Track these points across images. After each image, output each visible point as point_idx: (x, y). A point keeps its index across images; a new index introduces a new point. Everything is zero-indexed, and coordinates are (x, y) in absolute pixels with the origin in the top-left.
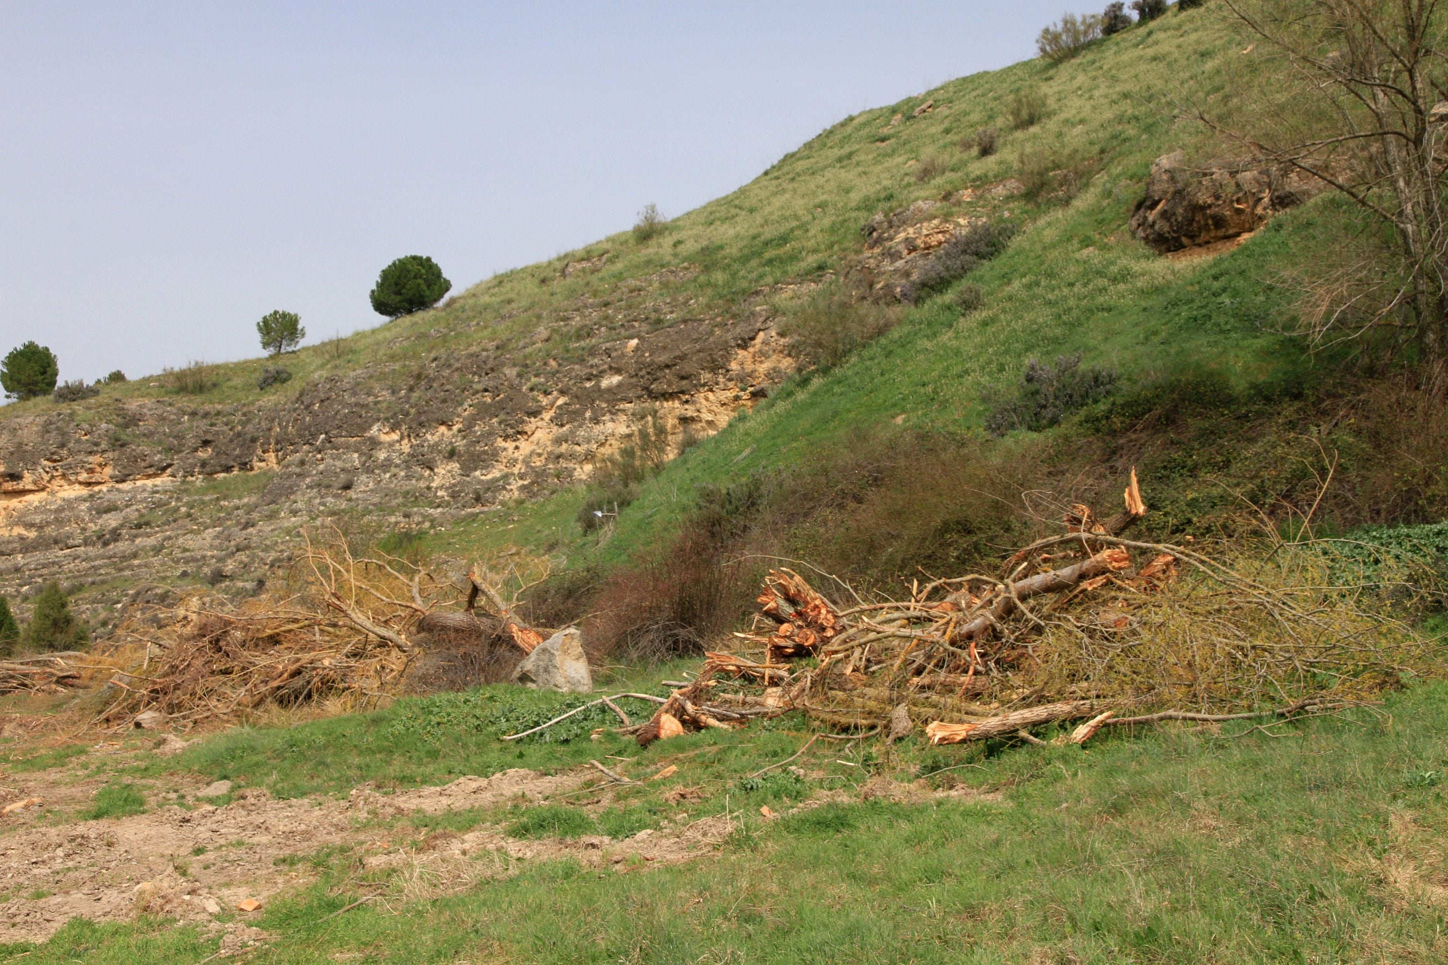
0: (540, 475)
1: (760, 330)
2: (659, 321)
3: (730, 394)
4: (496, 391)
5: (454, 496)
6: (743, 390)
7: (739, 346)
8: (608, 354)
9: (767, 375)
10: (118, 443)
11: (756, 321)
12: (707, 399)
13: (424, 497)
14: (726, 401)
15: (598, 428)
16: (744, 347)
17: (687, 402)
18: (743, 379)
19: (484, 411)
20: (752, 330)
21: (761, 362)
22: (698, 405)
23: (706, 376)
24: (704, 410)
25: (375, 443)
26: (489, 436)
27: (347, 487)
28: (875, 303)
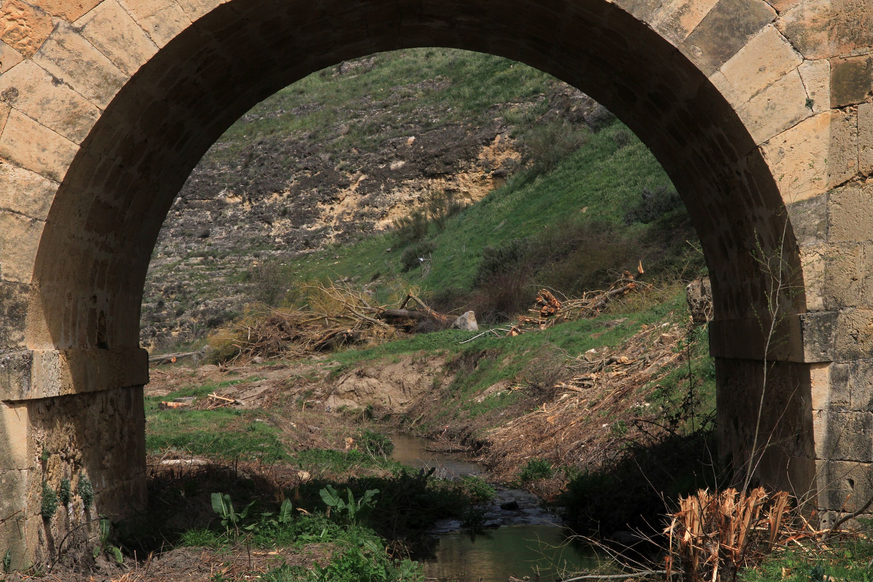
0: (350, 228)
1: (498, 134)
2: (428, 125)
3: (479, 175)
4: (314, 169)
5: (289, 242)
6: (488, 172)
7: (484, 144)
8: (394, 145)
9: (503, 163)
11: (495, 128)
12: (463, 178)
13: (266, 242)
14: (476, 179)
15: (389, 197)
16: (488, 145)
17: (450, 180)
18: (487, 166)
19: (305, 183)
20: (493, 134)
21: (499, 155)
22: (458, 182)
23: (462, 163)
24: (462, 185)
25: (222, 205)
26: (311, 200)
27: (206, 235)
28: (571, 121)
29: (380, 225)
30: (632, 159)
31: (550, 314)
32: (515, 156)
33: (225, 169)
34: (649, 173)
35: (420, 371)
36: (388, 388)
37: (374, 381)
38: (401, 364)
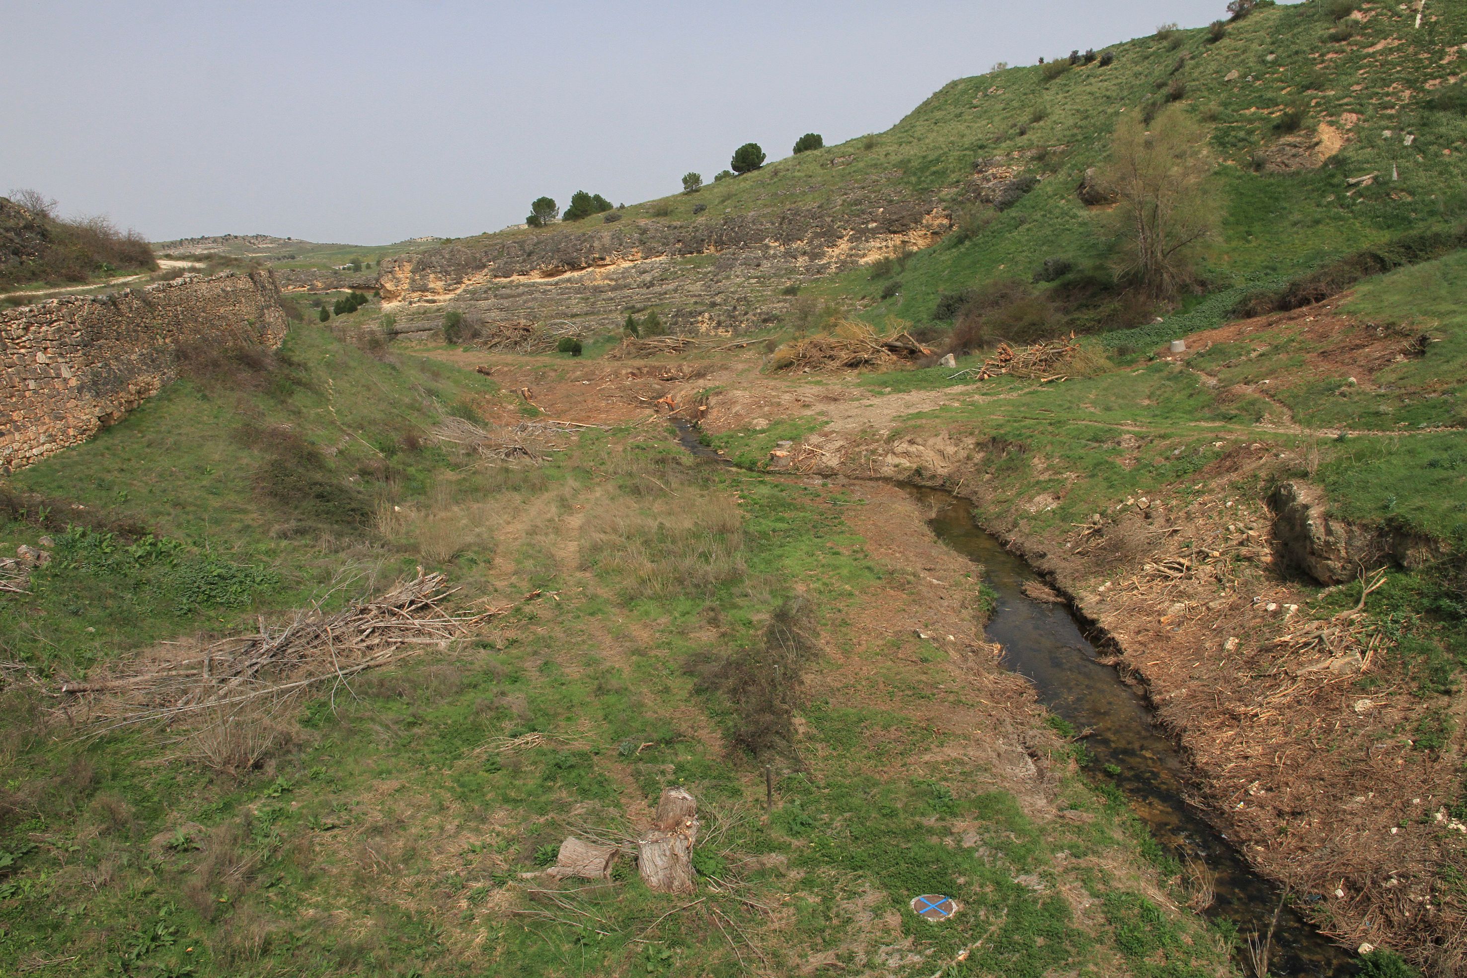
0: (844, 263)
1: (935, 208)
2: (891, 201)
3: (923, 233)
4: (822, 227)
5: (807, 270)
6: (928, 231)
7: (926, 213)
8: (870, 213)
9: (938, 226)
10: (642, 243)
11: (933, 204)
12: (913, 234)
13: (793, 271)
14: (921, 235)
15: (868, 245)
16: (928, 214)
17: (905, 235)
18: (928, 227)
19: (817, 235)
20: (931, 208)
21: (935, 220)
22: (910, 237)
23: (913, 225)
24: (912, 239)
25: (768, 247)
26: (820, 246)
27: (758, 265)
28: (982, 201)
29: (862, 261)
30: (1030, 233)
31: (1006, 360)
32: (945, 222)
33: (769, 225)
34: (1043, 244)
35: (956, 445)
36: (932, 454)
37: (921, 448)
38: (941, 437)
